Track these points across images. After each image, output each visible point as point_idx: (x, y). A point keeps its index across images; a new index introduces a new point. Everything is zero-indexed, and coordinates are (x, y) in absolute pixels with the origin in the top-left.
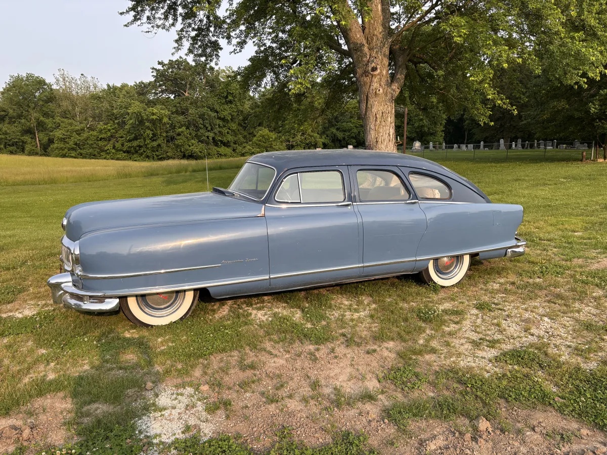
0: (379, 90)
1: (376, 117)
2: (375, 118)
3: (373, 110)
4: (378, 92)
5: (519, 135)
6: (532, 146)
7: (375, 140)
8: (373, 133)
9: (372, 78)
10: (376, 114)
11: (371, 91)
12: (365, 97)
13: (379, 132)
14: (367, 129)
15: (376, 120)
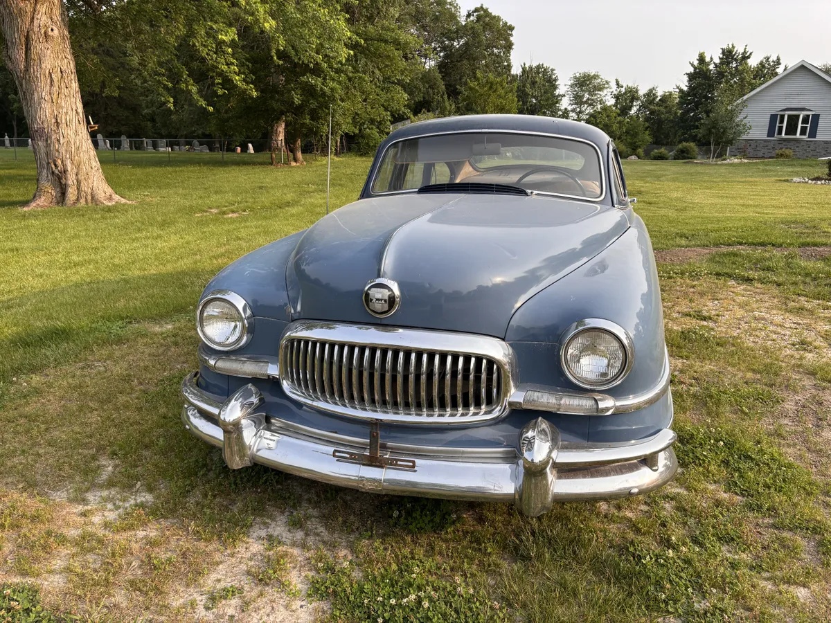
0: (52, 30)
1: (52, 80)
2: (49, 81)
3: (43, 65)
4: (50, 33)
5: (123, 129)
6: (139, 147)
7: (54, 121)
8: (46, 106)
9: (36, 4)
10: (50, 74)
11: (36, 29)
12: (23, 39)
13: (59, 107)
14: (32, 99)
15: (51, 85)
